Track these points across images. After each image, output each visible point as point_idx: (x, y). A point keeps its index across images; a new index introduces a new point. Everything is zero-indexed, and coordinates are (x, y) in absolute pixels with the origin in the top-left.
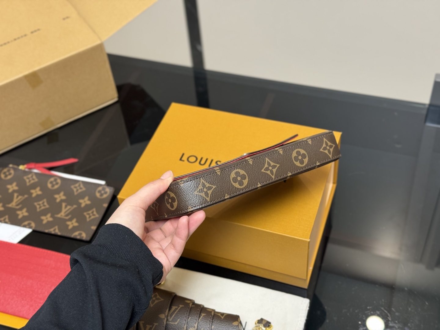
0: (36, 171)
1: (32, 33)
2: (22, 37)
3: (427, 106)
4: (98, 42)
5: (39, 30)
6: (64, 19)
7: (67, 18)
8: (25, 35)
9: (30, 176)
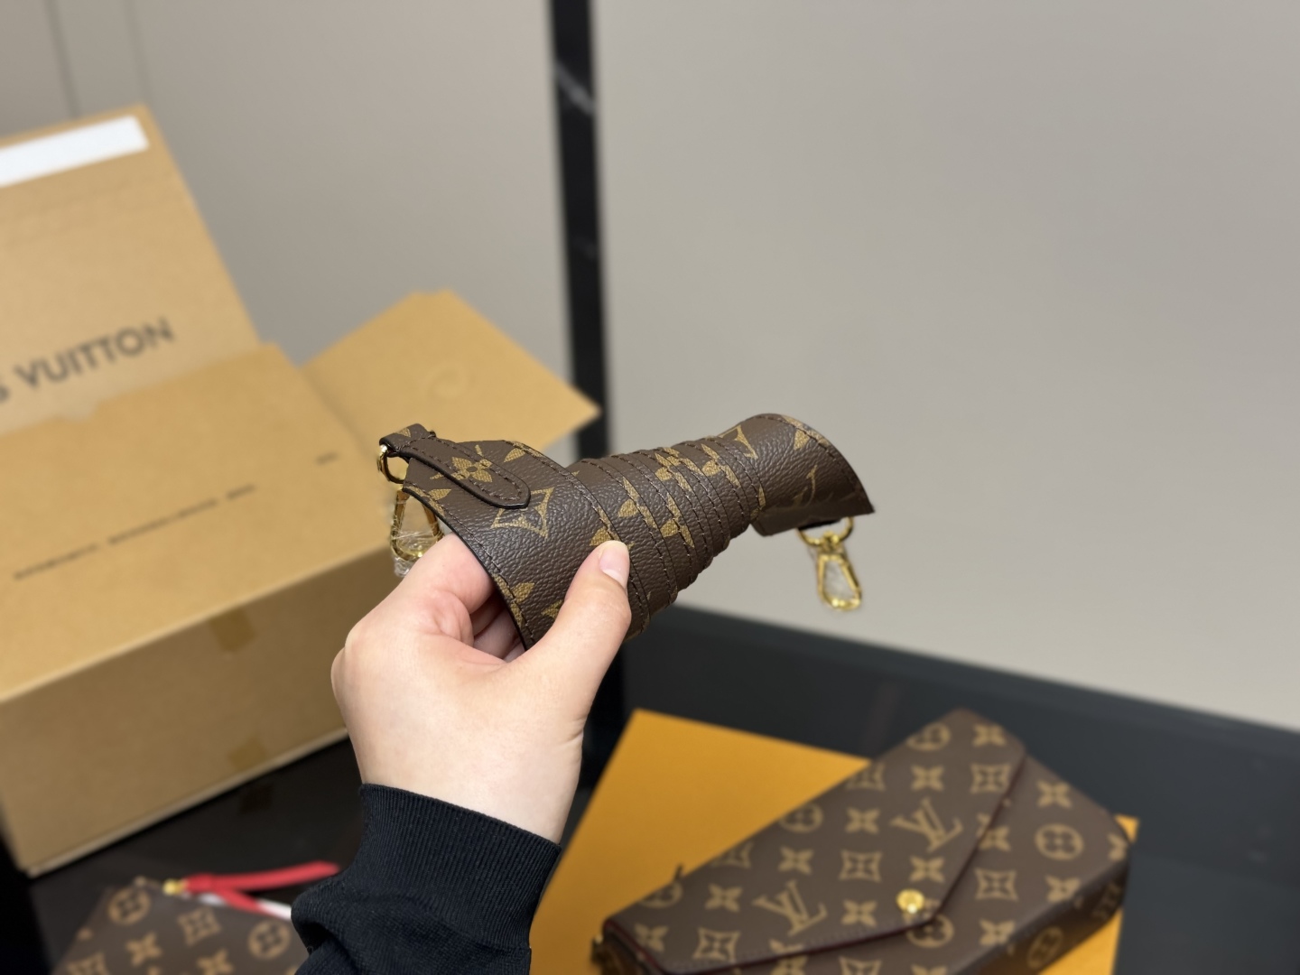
0: (212, 899)
9: (196, 915)
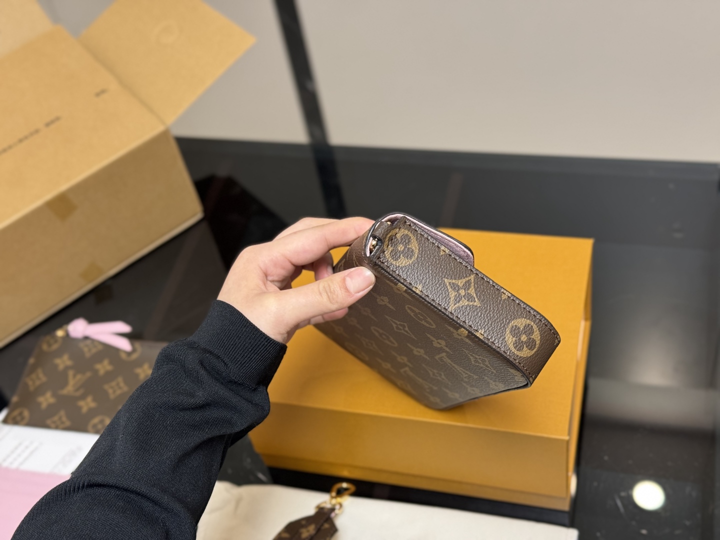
1: (48, 125)
2: (32, 134)
4: (160, 129)
5: (58, 119)
6: (98, 95)
7: (103, 92)
8: (37, 131)
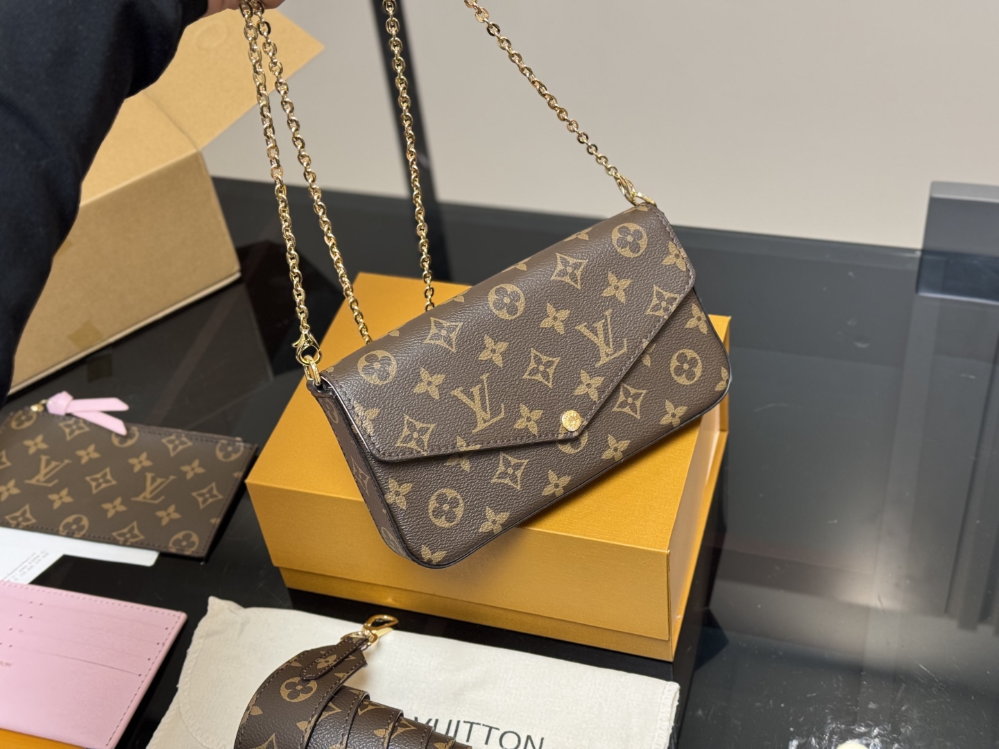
3: (918, 254)
4: (192, 151)
